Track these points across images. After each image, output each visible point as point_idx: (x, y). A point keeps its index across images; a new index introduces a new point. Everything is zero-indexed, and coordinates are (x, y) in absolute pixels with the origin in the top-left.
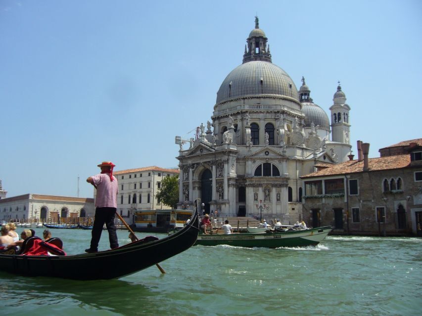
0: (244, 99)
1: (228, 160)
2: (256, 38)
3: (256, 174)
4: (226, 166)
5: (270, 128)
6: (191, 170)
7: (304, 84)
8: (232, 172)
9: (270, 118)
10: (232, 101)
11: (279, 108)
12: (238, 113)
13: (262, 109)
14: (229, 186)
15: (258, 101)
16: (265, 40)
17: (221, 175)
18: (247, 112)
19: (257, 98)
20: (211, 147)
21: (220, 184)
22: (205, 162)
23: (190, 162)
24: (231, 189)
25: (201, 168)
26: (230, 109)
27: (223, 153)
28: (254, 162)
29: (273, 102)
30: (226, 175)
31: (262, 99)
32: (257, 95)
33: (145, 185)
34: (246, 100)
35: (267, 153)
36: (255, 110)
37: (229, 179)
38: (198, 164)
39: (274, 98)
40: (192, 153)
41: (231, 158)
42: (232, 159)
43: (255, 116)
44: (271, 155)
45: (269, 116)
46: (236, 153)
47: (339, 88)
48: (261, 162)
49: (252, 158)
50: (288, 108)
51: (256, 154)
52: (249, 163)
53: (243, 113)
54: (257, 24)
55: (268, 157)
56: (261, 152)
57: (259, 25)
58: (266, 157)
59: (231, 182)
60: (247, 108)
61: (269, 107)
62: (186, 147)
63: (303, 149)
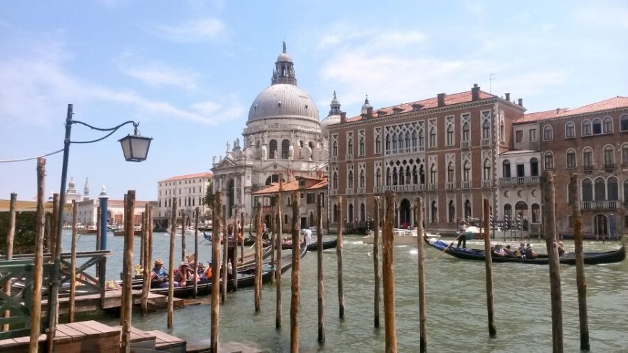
0: (265, 119)
1: (244, 173)
2: (281, 62)
3: (266, 184)
4: (243, 177)
5: (286, 144)
6: (221, 180)
7: (335, 98)
8: (248, 182)
9: (285, 136)
10: (256, 121)
11: (293, 127)
12: (260, 132)
13: (279, 128)
14: (245, 193)
15: (276, 121)
16: (291, 64)
17: (240, 185)
18: (266, 131)
19: (275, 118)
20: (233, 162)
21: (239, 191)
22: (230, 174)
23: (220, 173)
24: (247, 196)
25: (228, 179)
26: (255, 127)
27: (241, 167)
28: (265, 174)
29: (288, 122)
30: (243, 184)
31: (279, 120)
32: (276, 117)
33: (197, 190)
34: (267, 121)
35: (275, 166)
36: (274, 129)
37: (245, 188)
38: (225, 175)
39: (290, 118)
40: (221, 166)
41: (247, 171)
42: (249, 172)
43: (273, 134)
44: (279, 168)
45: (285, 134)
46: (251, 167)
47: (367, 102)
48: (271, 174)
49: (264, 171)
50: (303, 126)
51: (267, 167)
52: (261, 175)
53: (263, 132)
54: (285, 48)
55: (276, 170)
56: (270, 166)
57: (287, 50)
58: (274, 170)
59: (247, 190)
60: (266, 127)
61: (285, 126)
62: (217, 161)
63: (309, 162)
